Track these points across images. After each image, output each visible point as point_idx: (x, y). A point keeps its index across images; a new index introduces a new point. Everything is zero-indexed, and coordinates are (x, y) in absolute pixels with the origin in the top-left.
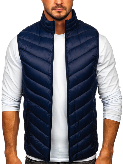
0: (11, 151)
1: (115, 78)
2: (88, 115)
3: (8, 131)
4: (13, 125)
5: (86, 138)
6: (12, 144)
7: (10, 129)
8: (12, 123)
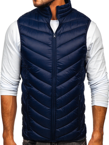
0: (8, 134)
1: (103, 64)
2: (73, 100)
3: (6, 115)
4: (10, 109)
5: (72, 122)
6: (9, 128)
7: (8, 114)
8: (9, 108)
